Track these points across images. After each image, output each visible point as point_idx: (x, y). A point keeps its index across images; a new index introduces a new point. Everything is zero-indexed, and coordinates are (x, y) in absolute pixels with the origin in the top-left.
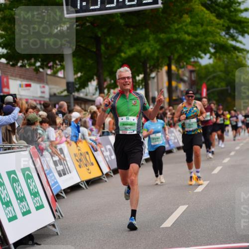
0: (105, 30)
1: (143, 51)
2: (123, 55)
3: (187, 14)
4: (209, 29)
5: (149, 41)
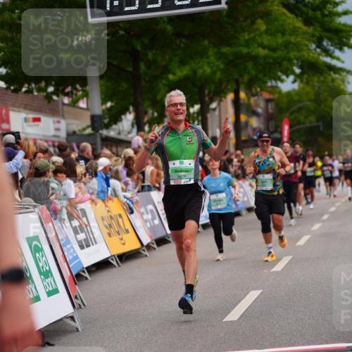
0: (146, 41)
1: (200, 72)
2: (171, 77)
3: (262, 18)
4: (293, 39)
5: (208, 58)
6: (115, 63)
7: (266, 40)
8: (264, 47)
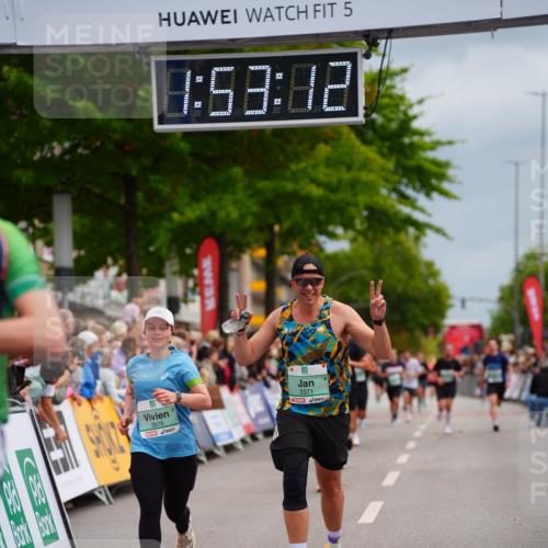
0: (146, 161)
1: (221, 214)
2: (175, 216)
4: (363, 176)
5: (234, 193)
6: (97, 190)
7: (322, 173)
8: (319, 184)
